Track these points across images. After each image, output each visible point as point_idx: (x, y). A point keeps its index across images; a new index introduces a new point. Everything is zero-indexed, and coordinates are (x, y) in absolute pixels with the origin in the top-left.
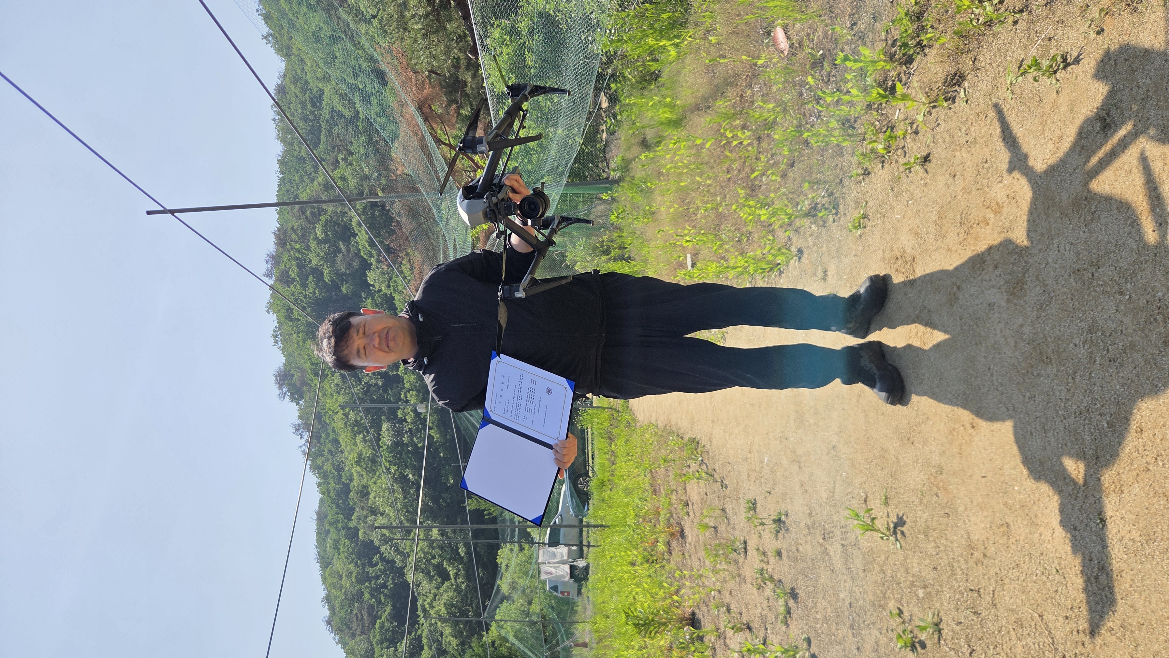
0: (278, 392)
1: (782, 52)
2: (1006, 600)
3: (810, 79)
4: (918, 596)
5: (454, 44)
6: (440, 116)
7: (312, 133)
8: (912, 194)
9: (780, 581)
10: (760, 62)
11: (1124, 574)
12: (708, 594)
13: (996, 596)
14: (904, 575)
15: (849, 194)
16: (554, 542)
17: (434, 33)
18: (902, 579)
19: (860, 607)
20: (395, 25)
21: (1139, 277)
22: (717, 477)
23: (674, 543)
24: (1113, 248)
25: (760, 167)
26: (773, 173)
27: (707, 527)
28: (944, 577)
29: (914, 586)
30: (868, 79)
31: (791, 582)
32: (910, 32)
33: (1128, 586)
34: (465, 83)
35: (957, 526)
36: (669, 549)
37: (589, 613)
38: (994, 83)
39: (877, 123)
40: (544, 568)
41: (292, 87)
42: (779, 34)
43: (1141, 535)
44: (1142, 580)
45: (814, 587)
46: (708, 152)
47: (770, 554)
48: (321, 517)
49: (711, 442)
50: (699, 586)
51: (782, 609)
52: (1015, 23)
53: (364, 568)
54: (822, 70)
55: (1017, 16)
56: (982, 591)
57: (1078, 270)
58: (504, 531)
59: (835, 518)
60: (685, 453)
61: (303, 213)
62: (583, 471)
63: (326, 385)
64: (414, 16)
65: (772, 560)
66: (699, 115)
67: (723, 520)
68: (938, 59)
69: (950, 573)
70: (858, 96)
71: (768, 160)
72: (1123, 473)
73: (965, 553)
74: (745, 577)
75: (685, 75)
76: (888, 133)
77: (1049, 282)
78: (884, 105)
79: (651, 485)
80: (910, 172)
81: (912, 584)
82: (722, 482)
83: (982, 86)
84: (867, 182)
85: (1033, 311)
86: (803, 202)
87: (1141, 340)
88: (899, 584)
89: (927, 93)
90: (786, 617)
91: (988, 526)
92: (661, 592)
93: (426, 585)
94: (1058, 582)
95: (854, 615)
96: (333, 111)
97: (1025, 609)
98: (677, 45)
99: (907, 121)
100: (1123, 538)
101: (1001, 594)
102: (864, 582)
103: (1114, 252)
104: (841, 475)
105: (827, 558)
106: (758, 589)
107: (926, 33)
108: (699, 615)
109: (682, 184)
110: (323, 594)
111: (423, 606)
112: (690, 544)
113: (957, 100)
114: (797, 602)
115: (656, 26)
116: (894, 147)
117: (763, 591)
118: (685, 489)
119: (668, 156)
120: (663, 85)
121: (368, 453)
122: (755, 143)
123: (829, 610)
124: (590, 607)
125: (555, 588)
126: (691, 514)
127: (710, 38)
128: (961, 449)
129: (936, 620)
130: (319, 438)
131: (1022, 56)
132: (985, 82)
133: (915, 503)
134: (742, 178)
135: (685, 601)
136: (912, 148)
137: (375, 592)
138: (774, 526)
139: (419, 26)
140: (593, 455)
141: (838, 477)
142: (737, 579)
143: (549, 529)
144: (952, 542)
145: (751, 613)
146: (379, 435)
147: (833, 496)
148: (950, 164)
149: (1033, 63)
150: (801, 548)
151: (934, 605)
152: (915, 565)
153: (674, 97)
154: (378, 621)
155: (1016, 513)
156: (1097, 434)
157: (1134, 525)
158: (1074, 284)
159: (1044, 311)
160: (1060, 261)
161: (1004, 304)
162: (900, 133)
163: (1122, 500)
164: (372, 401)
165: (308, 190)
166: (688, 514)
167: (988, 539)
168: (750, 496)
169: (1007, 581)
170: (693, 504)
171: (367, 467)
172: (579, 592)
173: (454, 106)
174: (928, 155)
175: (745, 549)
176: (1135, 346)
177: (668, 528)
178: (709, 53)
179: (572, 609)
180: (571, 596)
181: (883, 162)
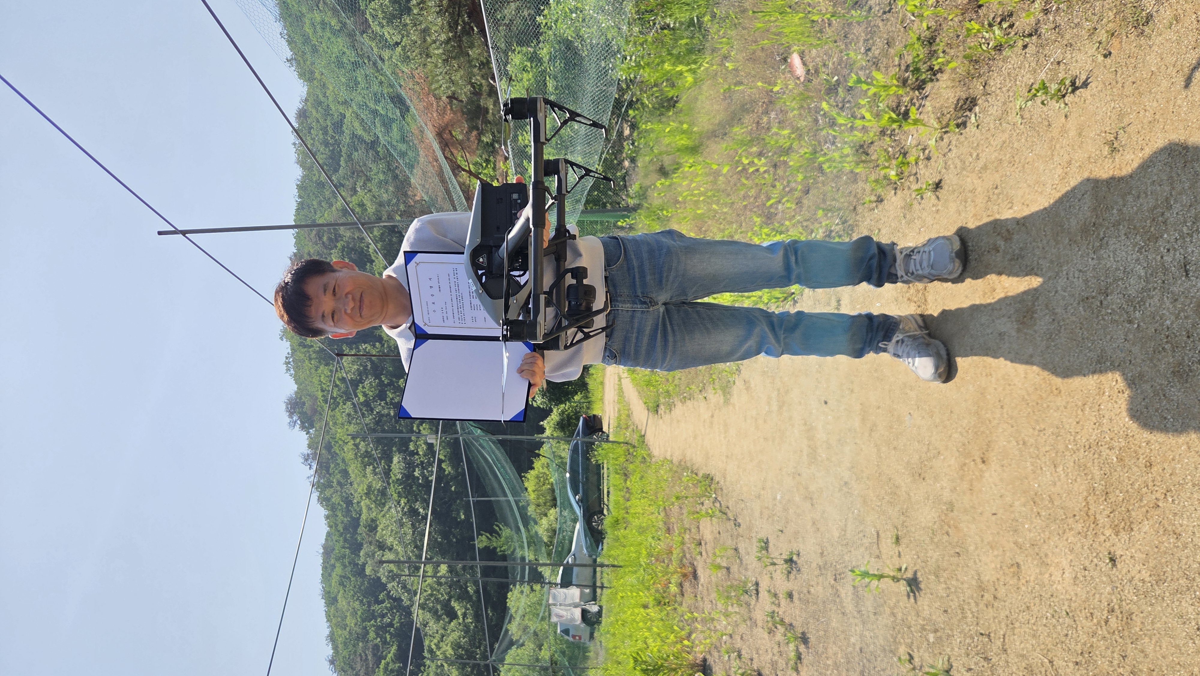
0: (288, 420)
1: (798, 78)
2: (1016, 644)
3: (824, 105)
4: (928, 641)
5: (476, 70)
6: (461, 143)
7: (331, 158)
8: (924, 221)
9: (791, 625)
10: (776, 89)
11: (1134, 617)
12: (720, 639)
13: (1006, 641)
14: (914, 618)
15: (863, 222)
16: (566, 583)
17: (455, 58)
18: (913, 623)
19: (871, 652)
20: (417, 51)
21: (1148, 304)
22: (730, 515)
23: (687, 585)
24: (1121, 275)
25: (775, 195)
26: (788, 201)
27: (719, 567)
28: (955, 621)
29: (925, 630)
30: (881, 105)
31: (802, 626)
32: (921, 56)
33: (1138, 629)
34: (487, 110)
35: (968, 566)
36: (682, 591)
37: (601, 659)
38: (1004, 108)
39: (890, 149)
40: (555, 610)
41: (314, 112)
42: (796, 60)
43: (1150, 576)
44: (1153, 623)
45: (825, 631)
46: (724, 179)
47: (781, 596)
48: (327, 552)
49: (725, 478)
50: (711, 630)
51: (792, 655)
52: (1025, 47)
53: (369, 606)
54: (837, 95)
55: (1027, 40)
56: (992, 635)
57: (1087, 298)
58: (514, 569)
59: (847, 558)
60: (698, 490)
61: (320, 238)
62: (597, 509)
63: (337, 413)
64: (434, 42)
65: (783, 602)
66: (716, 142)
67: (735, 561)
68: (949, 83)
69: (960, 616)
70: (870, 121)
71: (784, 188)
72: (1133, 509)
73: (975, 595)
74: (756, 620)
75: (702, 102)
76: (900, 159)
77: (1059, 310)
78: (897, 131)
79: (665, 523)
80: (922, 198)
81: (923, 628)
82: (735, 520)
83: (993, 111)
84: (880, 209)
85: (1042, 341)
86: (817, 230)
87: (1149, 370)
88: (909, 627)
89: (938, 118)
90: (796, 664)
91: (999, 566)
92: (672, 637)
93: (433, 626)
94: (1069, 625)
95: (865, 661)
96: (354, 136)
97: (1036, 654)
98: (693, 72)
99: (920, 147)
100: (1133, 578)
101: (1012, 638)
102: (875, 626)
103: (1122, 279)
104: (853, 513)
105: (838, 600)
106: (769, 633)
107: (938, 58)
108: (710, 661)
109: (699, 212)
110: (327, 632)
111: (429, 646)
112: (702, 585)
113: (968, 124)
114: (808, 648)
115: (674, 52)
116: (906, 174)
117: (774, 636)
118: (698, 527)
119: (684, 183)
120: (681, 111)
121: (378, 485)
122: (772, 170)
123: (839, 655)
124: (602, 653)
125: (566, 632)
126: (704, 553)
127: (727, 64)
128: (971, 485)
129: (946, 666)
130: (327, 469)
131: (1032, 81)
132: (995, 107)
133: (927, 542)
134: (758, 206)
135: (697, 646)
136: (924, 174)
137: (382, 630)
138: (785, 566)
139: (441, 51)
140: (608, 492)
141: (850, 515)
142: (748, 623)
143: (562, 568)
144: (962, 583)
145: (762, 658)
146: (390, 466)
147: (845, 535)
148: (961, 190)
149: (1041, 86)
150: (812, 590)
151: (944, 650)
152: (926, 607)
153: (692, 124)
154: (383, 661)
155: (1026, 552)
156: (1106, 469)
157: (1144, 565)
158: (1083, 313)
159: (1053, 341)
160: (1069, 289)
161: (1014, 333)
162: (911, 159)
163: (1132, 538)
164: (384, 431)
165: (326, 215)
166: (701, 554)
167: (998, 579)
168: (763, 535)
169: (1017, 625)
170: (706, 544)
171: (377, 499)
172: (592, 636)
173: (475, 133)
174: (940, 181)
175: (757, 590)
176: (1143, 376)
177: (681, 568)
178: (725, 80)
179: (584, 655)
180: (582, 641)
181: (896, 189)
